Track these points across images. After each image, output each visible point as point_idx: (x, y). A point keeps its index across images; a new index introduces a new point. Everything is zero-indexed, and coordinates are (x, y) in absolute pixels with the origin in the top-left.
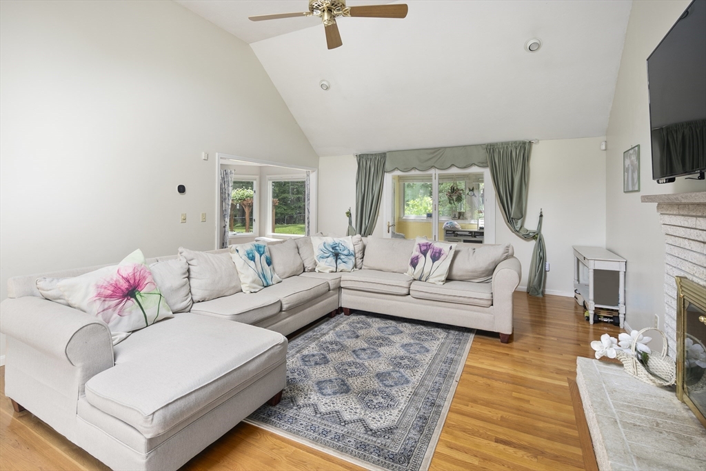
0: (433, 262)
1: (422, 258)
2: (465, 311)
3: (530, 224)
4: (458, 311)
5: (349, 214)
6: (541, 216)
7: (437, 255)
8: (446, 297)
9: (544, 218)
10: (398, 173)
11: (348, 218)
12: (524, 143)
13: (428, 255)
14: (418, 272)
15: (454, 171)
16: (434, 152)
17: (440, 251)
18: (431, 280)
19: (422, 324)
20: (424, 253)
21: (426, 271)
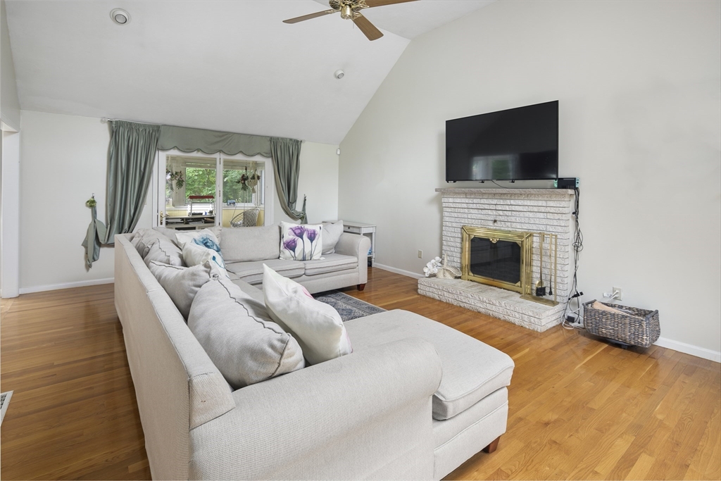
0: (312, 242)
1: (299, 241)
2: (343, 276)
3: (298, 207)
4: (339, 276)
5: (92, 204)
6: (305, 200)
7: (313, 235)
8: (334, 268)
9: (306, 201)
10: (175, 153)
11: (90, 210)
12: (298, 141)
13: (305, 236)
14: (300, 254)
15: (239, 157)
16: (223, 136)
17: (314, 231)
18: (314, 258)
19: (331, 294)
20: (301, 236)
21: (307, 250)
